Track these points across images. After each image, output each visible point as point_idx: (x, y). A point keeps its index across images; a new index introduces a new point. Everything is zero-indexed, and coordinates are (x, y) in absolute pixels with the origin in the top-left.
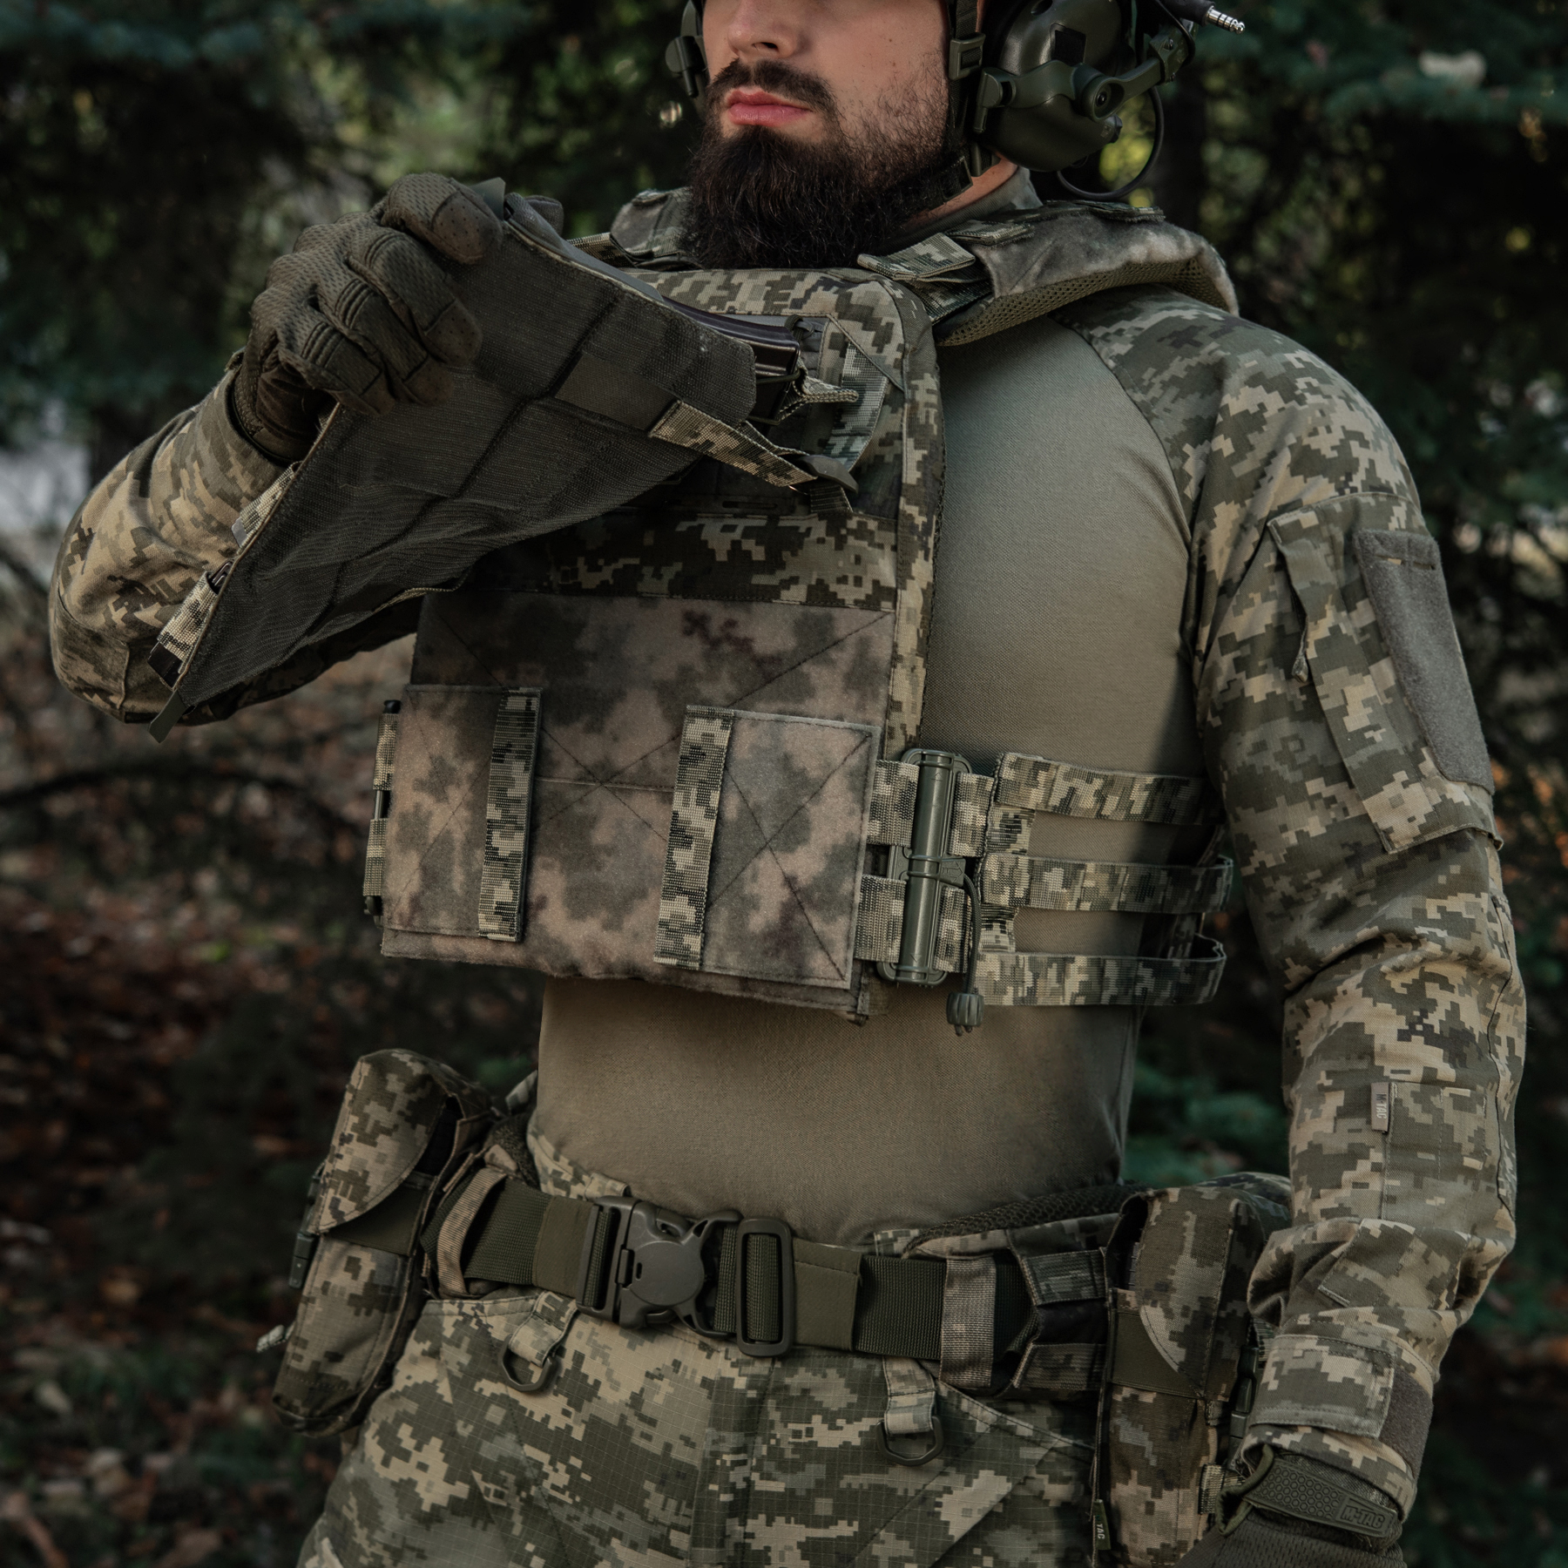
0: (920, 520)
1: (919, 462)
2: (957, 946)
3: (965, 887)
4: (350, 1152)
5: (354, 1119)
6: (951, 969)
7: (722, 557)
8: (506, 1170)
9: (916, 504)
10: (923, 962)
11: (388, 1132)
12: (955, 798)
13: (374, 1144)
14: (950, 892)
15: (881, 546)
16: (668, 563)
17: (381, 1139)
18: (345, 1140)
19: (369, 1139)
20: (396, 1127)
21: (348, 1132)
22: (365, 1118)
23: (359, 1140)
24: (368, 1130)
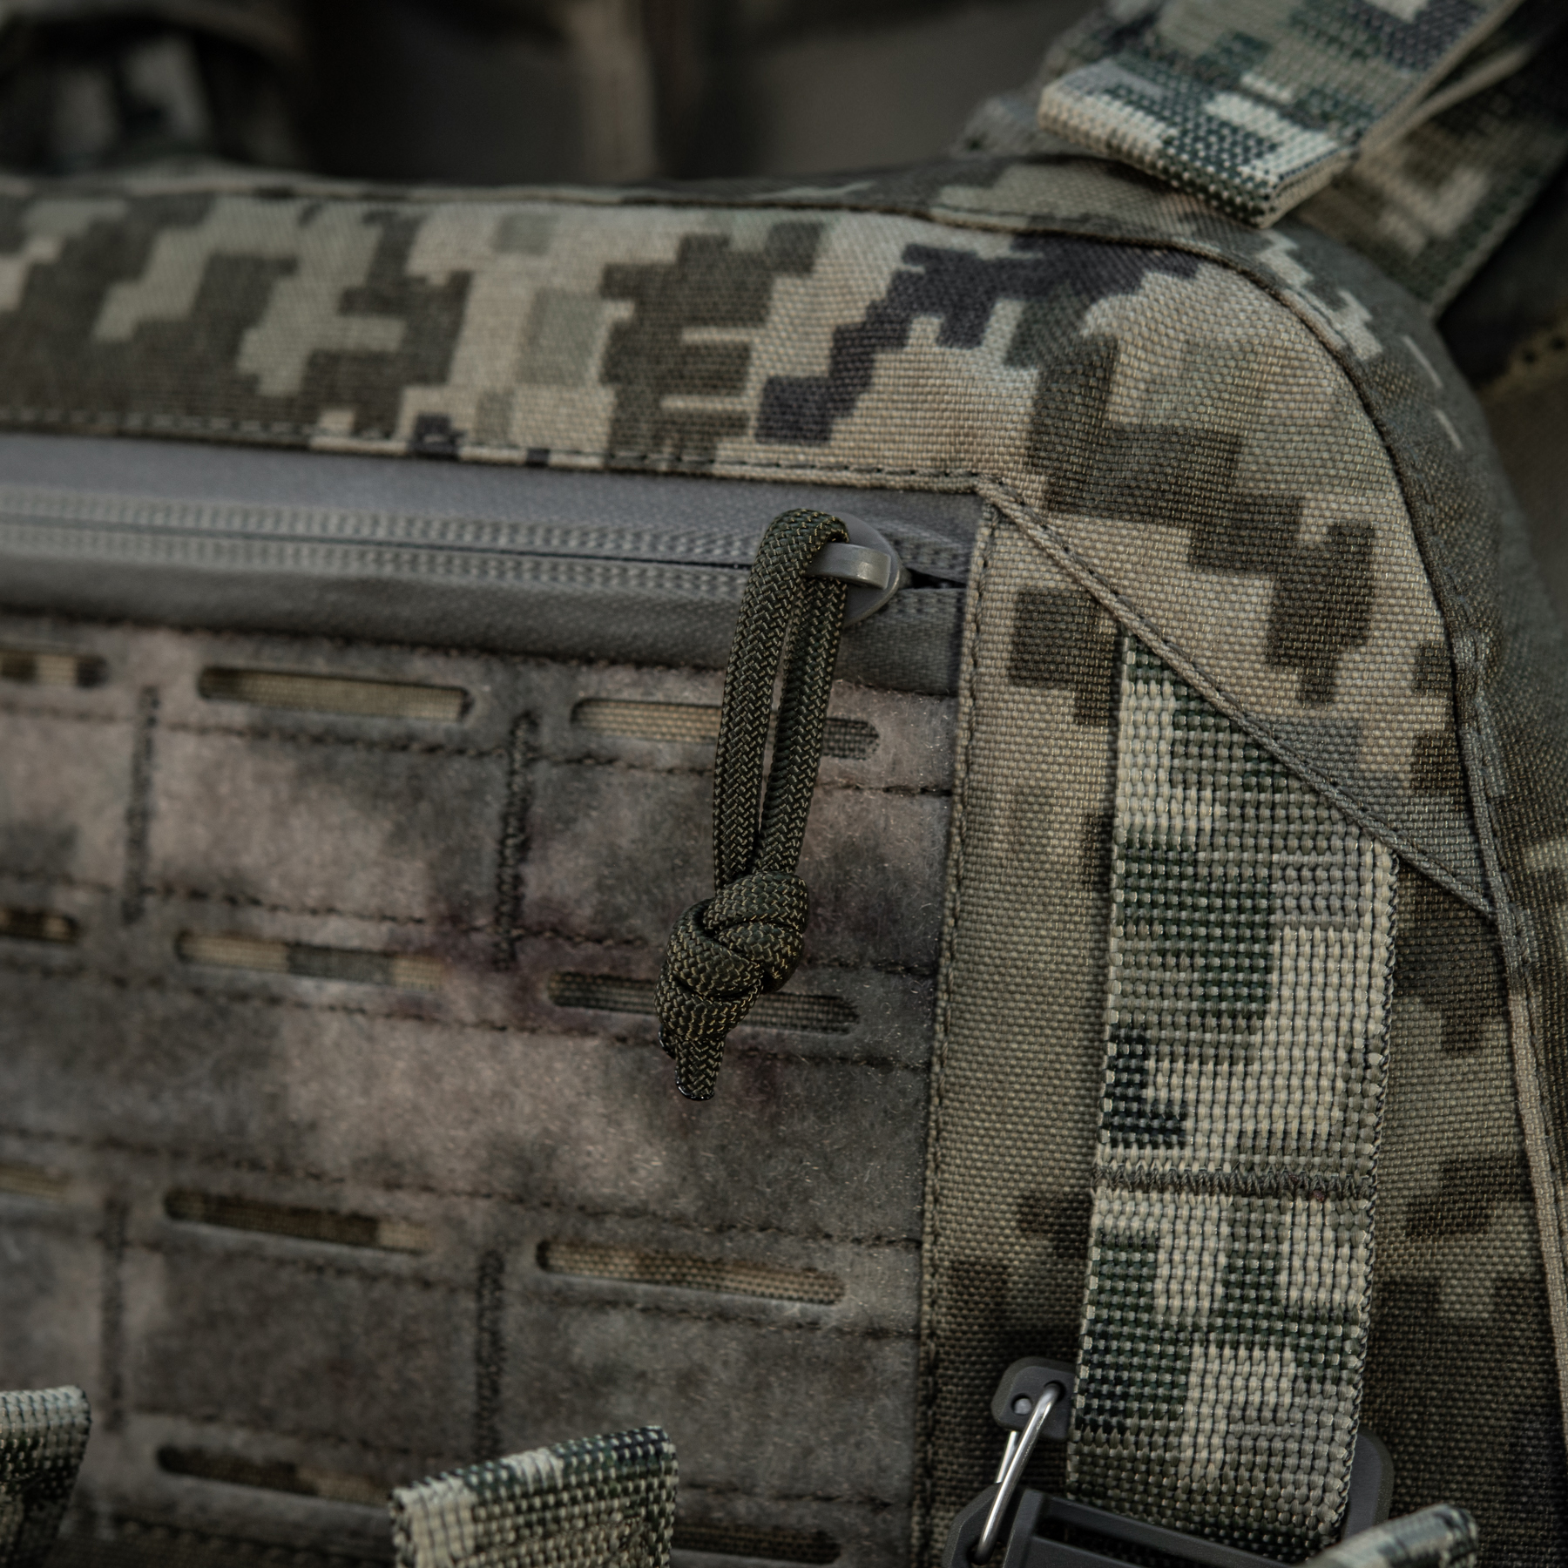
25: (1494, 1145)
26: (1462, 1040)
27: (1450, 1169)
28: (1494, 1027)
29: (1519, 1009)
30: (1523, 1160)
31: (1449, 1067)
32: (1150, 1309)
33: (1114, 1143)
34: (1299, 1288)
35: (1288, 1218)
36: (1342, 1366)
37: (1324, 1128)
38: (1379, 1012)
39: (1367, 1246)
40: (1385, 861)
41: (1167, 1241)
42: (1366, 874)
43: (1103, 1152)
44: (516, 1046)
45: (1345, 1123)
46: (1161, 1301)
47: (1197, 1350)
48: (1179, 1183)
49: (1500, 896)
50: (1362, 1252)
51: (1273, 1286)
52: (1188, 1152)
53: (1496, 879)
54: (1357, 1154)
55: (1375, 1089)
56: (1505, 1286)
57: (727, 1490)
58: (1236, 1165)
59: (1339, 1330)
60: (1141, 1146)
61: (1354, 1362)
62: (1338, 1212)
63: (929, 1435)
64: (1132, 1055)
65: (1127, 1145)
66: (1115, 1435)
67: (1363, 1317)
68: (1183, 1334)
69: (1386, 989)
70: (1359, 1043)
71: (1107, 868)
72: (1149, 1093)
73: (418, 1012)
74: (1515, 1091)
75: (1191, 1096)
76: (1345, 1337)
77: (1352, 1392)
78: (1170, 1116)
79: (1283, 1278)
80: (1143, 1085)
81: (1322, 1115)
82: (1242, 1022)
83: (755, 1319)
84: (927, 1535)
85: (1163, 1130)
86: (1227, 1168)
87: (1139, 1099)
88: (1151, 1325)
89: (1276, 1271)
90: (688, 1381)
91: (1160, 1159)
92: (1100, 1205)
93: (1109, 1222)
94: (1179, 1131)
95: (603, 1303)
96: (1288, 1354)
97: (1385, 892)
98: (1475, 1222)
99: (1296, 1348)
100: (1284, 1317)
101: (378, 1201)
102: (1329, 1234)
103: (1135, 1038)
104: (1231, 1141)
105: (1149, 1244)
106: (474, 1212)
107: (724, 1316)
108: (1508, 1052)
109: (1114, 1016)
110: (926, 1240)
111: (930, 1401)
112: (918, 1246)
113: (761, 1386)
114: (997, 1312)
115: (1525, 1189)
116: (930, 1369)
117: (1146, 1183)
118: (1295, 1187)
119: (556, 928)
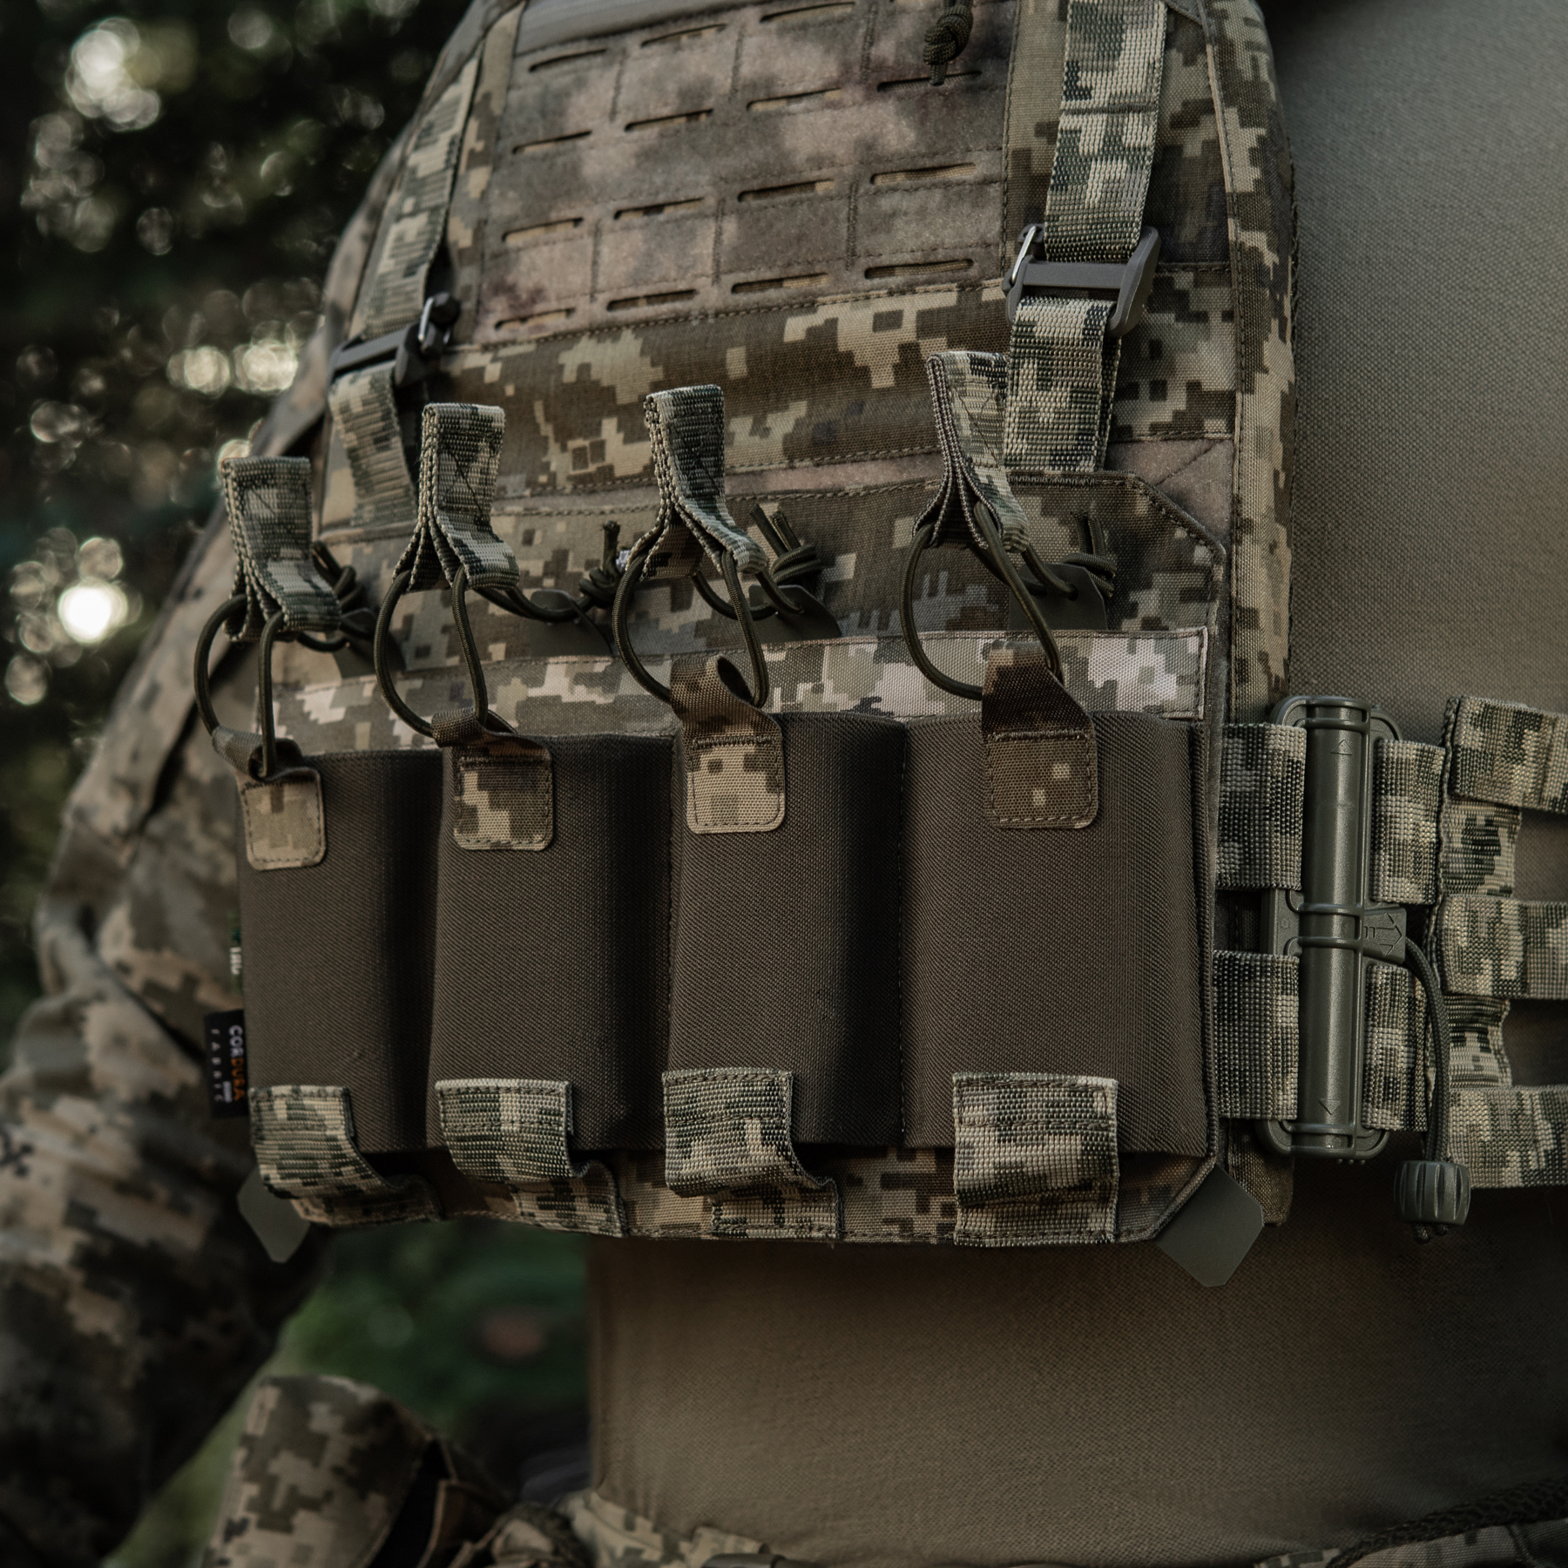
0: (1270, 259)
1: (1252, 150)
2: (1403, 1079)
3: (1410, 962)
4: (243, 1551)
5: (251, 1490)
6: (1397, 1124)
7: (883, 379)
8: (534, 1552)
9: (1260, 229)
10: (1345, 1114)
11: (313, 1505)
12: (1377, 792)
13: (288, 1529)
14: (1382, 973)
15: (1202, 317)
16: (781, 406)
17: (304, 1520)
18: (234, 1530)
19: (276, 1520)
20: (328, 1496)
21: (240, 1513)
22: (269, 1484)
23: (262, 1525)
24: (278, 1502)
25: (1200, 96)
26: (1189, 61)
27: (1185, 104)
28: (1200, 58)
29: (1209, 49)
30: (1211, 101)
31: (1185, 71)
32: (1077, 151)
33: (1067, 101)
34: (1129, 140)
35: (1126, 119)
36: (1144, 164)
37: (1139, 90)
38: (1158, 52)
39: (1153, 127)
40: (1162, 6)
41: (1084, 129)
42: (1155, 12)
43: (1063, 103)
44: (864, 108)
45: (1147, 87)
46: (1081, 149)
47: (1093, 163)
48: (1088, 111)
49: (1203, 16)
50: (1151, 128)
51: (1120, 141)
52: (1092, 101)
53: (1202, 11)
54: (1151, 97)
55: (1157, 76)
56: (1206, 143)
57: (935, 248)
58: (1109, 104)
59: (1143, 153)
60: (1076, 100)
61: (1148, 163)
62: (1144, 116)
63: (1005, 217)
64: (1073, 71)
65: (1071, 100)
66: (1064, 192)
67: (1152, 149)
68: (1090, 158)
69: (1162, 46)
70: (1151, 61)
71: (1067, 12)
72: (1079, 83)
73: (833, 105)
74: (1208, 78)
75: (1093, 83)
76: (1145, 155)
77: (1147, 172)
78: (1086, 90)
79: (1124, 138)
80: (1077, 81)
81: (1138, 84)
82: (1111, 59)
83: (947, 185)
85: (1084, 94)
86: (1106, 105)
87: (1075, 85)
88: (1078, 157)
89: (1121, 136)
90: (922, 212)
91: (1083, 104)
92: (1062, 122)
93: (1064, 127)
94: (1089, 94)
95: (894, 189)
96: (1125, 161)
97: (1162, 16)
98: (1195, 123)
99: (1127, 159)
100: (1124, 150)
101: (815, 175)
102: (1140, 123)
103: (1074, 68)
104: (1107, 96)
105: (1077, 131)
106: (848, 170)
107: (935, 185)
108: (1206, 65)
109: (1067, 58)
110: (1004, 145)
111: (1005, 205)
112: (1001, 149)
113: (948, 207)
114: (1028, 168)
115: (1212, 111)
116: (1005, 193)
117: (1077, 112)
118: (1129, 109)
119: (881, 67)
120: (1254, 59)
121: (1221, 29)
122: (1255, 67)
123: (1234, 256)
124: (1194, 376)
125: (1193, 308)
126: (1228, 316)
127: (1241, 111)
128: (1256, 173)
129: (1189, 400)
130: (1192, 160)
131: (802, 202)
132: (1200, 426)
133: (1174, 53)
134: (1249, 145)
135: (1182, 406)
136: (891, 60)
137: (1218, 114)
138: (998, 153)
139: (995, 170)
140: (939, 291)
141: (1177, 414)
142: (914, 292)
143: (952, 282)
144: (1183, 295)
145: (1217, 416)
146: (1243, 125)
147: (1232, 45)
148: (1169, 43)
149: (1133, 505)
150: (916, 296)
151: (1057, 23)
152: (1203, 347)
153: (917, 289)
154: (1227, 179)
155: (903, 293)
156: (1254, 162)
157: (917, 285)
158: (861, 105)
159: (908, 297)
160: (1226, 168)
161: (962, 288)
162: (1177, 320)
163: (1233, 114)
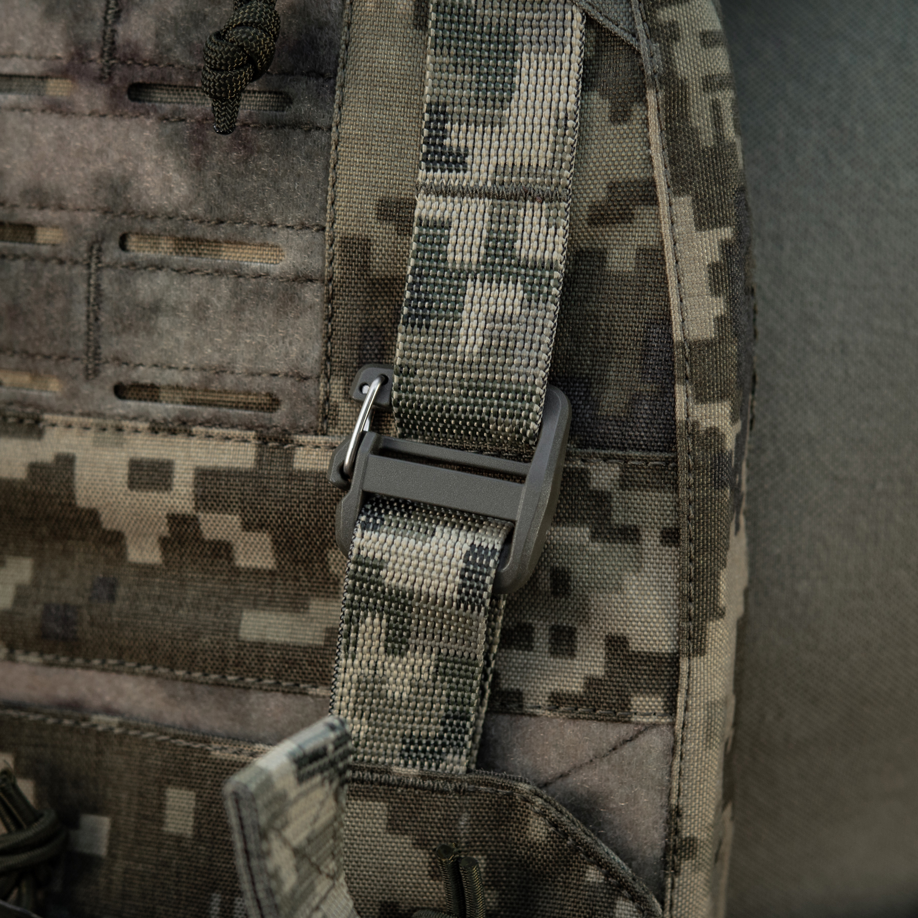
25: (637, 174)
26: (620, 116)
27: (612, 187)
28: (636, 109)
29: (651, 97)
30: (651, 184)
31: (613, 130)
32: (445, 261)
33: (428, 170)
34: (526, 249)
35: (521, 212)
36: (549, 293)
37: (542, 163)
38: (573, 98)
39: (564, 228)
40: (578, 16)
41: (455, 224)
42: (567, 24)
43: (422, 173)
44: (109, 123)
45: (554, 159)
46: (450, 257)
47: (470, 283)
48: (463, 192)
49: (642, 36)
50: (561, 231)
51: (512, 248)
52: (468, 174)
53: (640, 27)
54: (560, 177)
55: (570, 140)
56: (642, 252)
57: (220, 371)
58: (494, 182)
59: (547, 274)
60: (443, 171)
61: (555, 291)
62: (549, 208)
63: (329, 338)
64: (438, 120)
65: (435, 170)
66: (424, 329)
67: (562, 266)
68: (463, 274)
69: (578, 87)
70: (562, 115)
71: (427, 15)
72: (447, 142)
73: (59, 107)
74: (648, 144)
75: (470, 144)
76: (550, 278)
77: (553, 307)
78: (459, 155)
79: (517, 244)
80: (444, 137)
81: (540, 154)
82: (498, 104)
83: (238, 273)
84: (328, 394)
85: (455, 162)
86: (489, 184)
87: (442, 145)
88: (445, 269)
89: (514, 241)
90: (200, 310)
91: (453, 178)
92: (420, 204)
93: (424, 214)
94: (463, 163)
95: (156, 267)
96: (519, 286)
97: (577, 34)
98: (626, 217)
99: (523, 283)
100: (518, 266)
101: (35, 216)
102: (544, 221)
103: (441, 113)
104: (492, 169)
105: (445, 225)
106: (86, 220)
107: (219, 272)
108: (646, 122)
109: (428, 99)
110: (327, 225)
111: (329, 318)
112: (324, 229)
113: (239, 310)
114: (365, 267)
115: (652, 200)
116: (330, 300)
117: (445, 192)
118: (526, 195)
119: (133, 58)
120: (715, 106)
121: (669, 61)
122: (718, 121)
123: (682, 444)
124: (617, 628)
125: (618, 519)
126: (670, 537)
127: (696, 200)
128: (718, 306)
129: (609, 661)
130: (621, 278)
131: (16, 257)
132: (625, 705)
133: (595, 97)
134: (709, 259)
135: (598, 670)
136: (148, 50)
137: (664, 209)
138: (318, 236)
139: (315, 264)
140: (227, 439)
141: (591, 682)
142: (190, 434)
143: (249, 429)
144: (602, 499)
145: (652, 690)
146: (700, 225)
147: (684, 87)
148: (588, 82)
149: (523, 824)
150: (194, 440)
151: (411, 32)
152: (631, 582)
153: (194, 429)
154: (676, 317)
155: (173, 432)
156: (716, 288)
157: (195, 423)
158: (104, 116)
159: (180, 439)
160: (674, 301)
161: (263, 440)
162: (594, 537)
163: (684, 207)
